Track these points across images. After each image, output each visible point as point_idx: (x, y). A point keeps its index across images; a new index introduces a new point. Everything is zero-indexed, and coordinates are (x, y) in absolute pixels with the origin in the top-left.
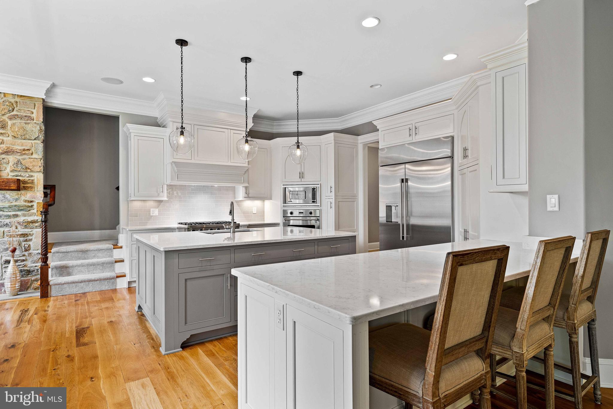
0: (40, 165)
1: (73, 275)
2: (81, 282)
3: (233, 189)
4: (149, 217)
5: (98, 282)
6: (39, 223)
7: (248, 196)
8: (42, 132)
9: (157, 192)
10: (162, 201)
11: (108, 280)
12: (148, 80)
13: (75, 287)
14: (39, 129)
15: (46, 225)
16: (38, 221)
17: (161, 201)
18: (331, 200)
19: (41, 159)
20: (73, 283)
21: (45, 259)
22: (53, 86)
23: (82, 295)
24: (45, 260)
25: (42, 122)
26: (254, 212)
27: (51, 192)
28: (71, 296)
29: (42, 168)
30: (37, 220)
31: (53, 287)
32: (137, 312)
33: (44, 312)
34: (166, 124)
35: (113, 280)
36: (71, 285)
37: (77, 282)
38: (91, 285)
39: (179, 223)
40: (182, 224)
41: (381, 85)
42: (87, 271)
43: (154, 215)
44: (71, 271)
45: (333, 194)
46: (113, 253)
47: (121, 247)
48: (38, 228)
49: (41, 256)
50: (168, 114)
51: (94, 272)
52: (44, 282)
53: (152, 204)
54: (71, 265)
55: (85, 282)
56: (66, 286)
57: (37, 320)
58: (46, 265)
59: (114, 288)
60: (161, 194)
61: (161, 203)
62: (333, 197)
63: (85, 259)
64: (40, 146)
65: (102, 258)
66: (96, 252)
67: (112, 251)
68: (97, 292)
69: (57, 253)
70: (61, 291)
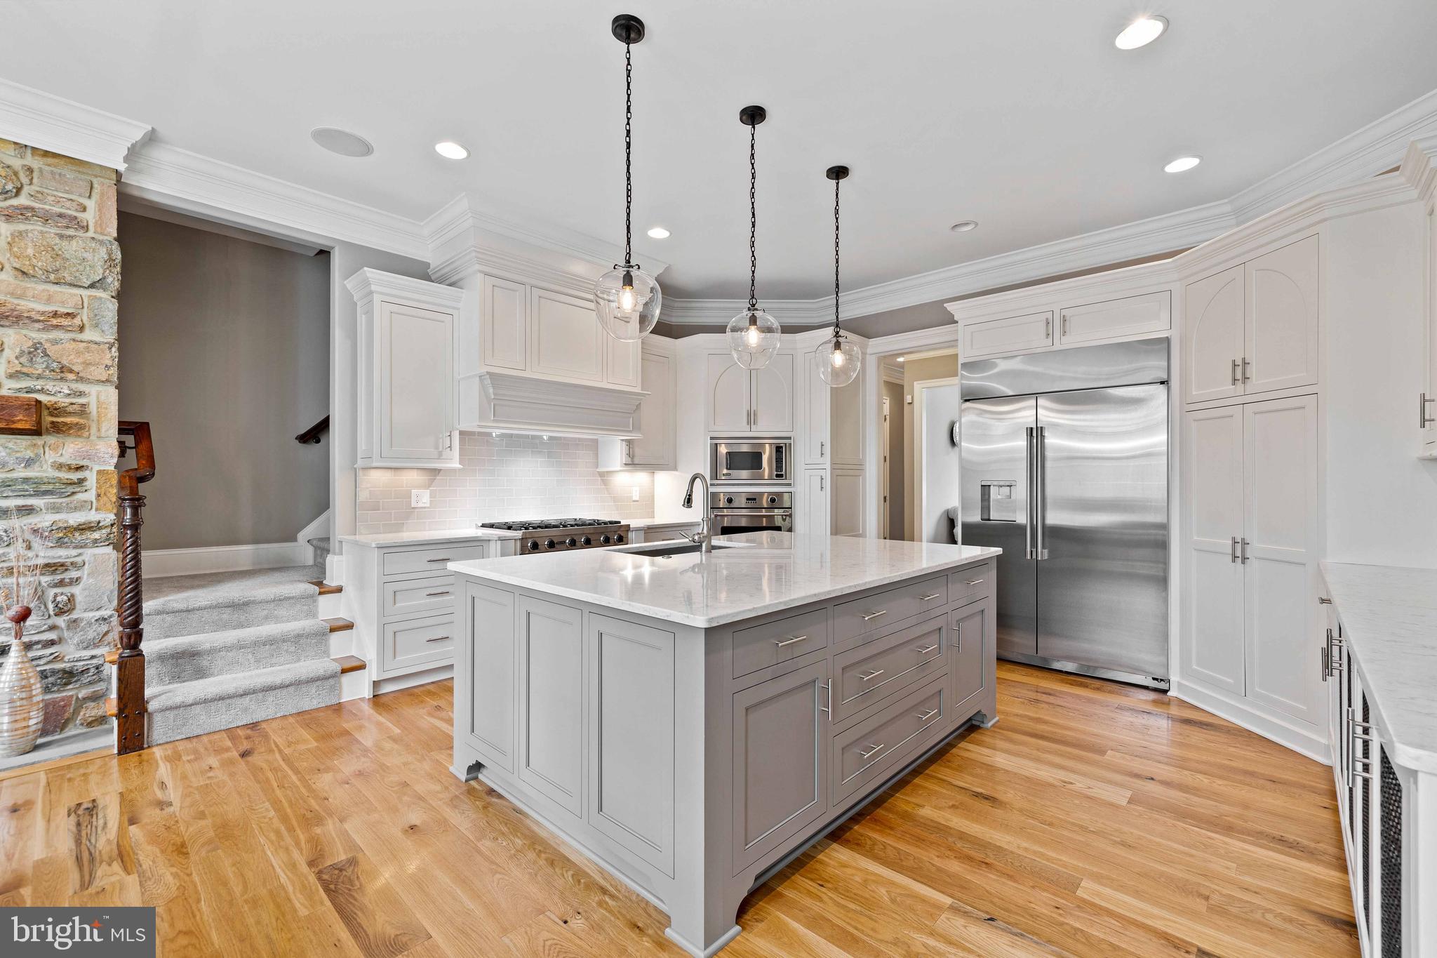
0: (109, 363)
1: (212, 675)
2: (245, 694)
3: (594, 446)
4: (406, 512)
5: (291, 689)
6: (104, 531)
7: (633, 463)
8: (114, 267)
9: (437, 448)
10: (440, 470)
11: (319, 683)
12: (451, 150)
13: (224, 709)
14: (106, 257)
15: (137, 538)
16: (100, 525)
17: (435, 472)
18: (822, 473)
19: (112, 345)
20: (222, 698)
21: (133, 636)
22: (151, 138)
23: (249, 732)
24: (132, 640)
25: (115, 239)
26: (634, 498)
27: (137, 443)
28: (216, 737)
29: (114, 371)
30: (99, 522)
31: (157, 718)
32: (466, 781)
33: (158, 811)
34: (461, 279)
35: (332, 681)
36: (213, 706)
37: (230, 697)
38: (271, 699)
39: (483, 526)
40: (492, 526)
41: (977, 224)
42: (252, 660)
43: (420, 505)
44: (205, 663)
45: (827, 459)
46: (317, 607)
47: (339, 590)
48: (101, 544)
49: (121, 629)
50: (476, 251)
51: (274, 661)
52: (130, 705)
53: (415, 477)
54: (207, 646)
55: (254, 692)
56: (197, 709)
57: (149, 848)
58: (138, 655)
59: (334, 701)
60: (447, 453)
61: (435, 476)
62: (828, 466)
63: (241, 626)
64: (110, 309)
65: (288, 621)
66: (273, 605)
67: (315, 601)
68: (291, 720)
69: (158, 614)
70: (184, 725)
